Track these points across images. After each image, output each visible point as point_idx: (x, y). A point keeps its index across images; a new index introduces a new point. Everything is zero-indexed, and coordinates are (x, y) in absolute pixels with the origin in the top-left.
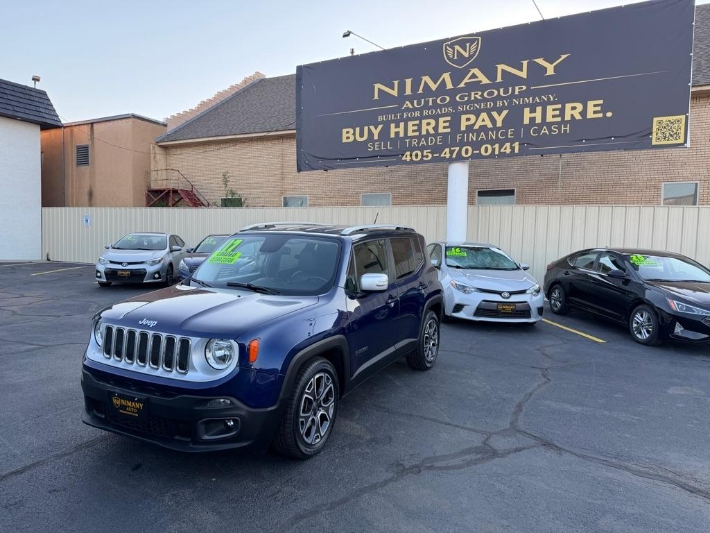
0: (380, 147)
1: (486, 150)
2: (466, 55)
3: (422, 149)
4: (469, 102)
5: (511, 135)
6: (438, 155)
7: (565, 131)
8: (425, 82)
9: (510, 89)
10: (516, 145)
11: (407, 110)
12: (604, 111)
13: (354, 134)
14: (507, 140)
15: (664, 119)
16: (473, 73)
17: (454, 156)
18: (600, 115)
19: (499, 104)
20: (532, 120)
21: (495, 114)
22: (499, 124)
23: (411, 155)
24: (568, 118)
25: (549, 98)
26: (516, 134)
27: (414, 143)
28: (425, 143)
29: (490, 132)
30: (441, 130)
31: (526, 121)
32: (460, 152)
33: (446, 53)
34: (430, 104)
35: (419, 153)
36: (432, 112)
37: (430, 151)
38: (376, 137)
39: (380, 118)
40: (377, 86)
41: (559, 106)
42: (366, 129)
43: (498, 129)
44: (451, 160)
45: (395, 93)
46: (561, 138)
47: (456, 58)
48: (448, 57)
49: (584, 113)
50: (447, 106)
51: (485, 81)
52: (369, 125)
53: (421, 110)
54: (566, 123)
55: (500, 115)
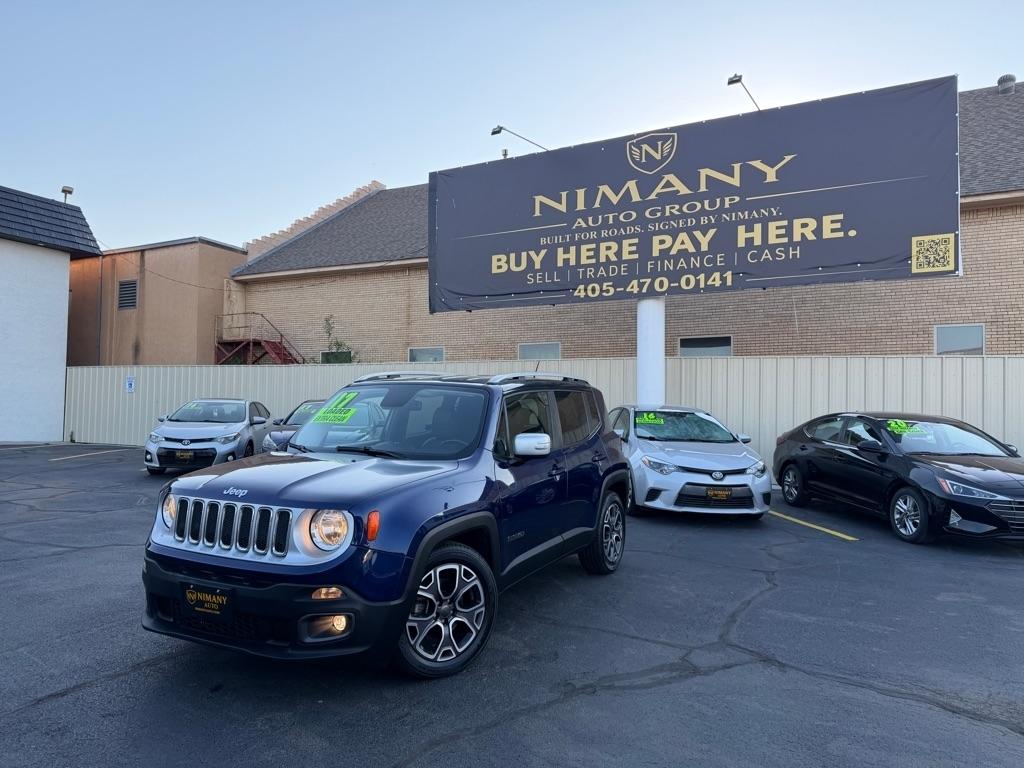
0: (543, 279)
1: (688, 282)
2: (658, 156)
3: (600, 282)
4: (663, 218)
5: (721, 262)
6: (622, 289)
7: (795, 255)
8: (603, 193)
9: (718, 200)
10: (729, 275)
11: (580, 229)
12: (845, 228)
13: (508, 262)
14: (716, 269)
15: (927, 238)
16: (668, 181)
17: (644, 290)
18: (841, 234)
19: (704, 220)
20: (749, 241)
21: (698, 234)
22: (704, 247)
23: (586, 290)
24: (797, 238)
25: (771, 213)
26: (728, 260)
27: (590, 273)
28: (604, 273)
29: (692, 259)
30: (626, 256)
31: (741, 243)
32: (652, 284)
33: (631, 154)
34: (611, 222)
35: (597, 287)
36: (613, 232)
37: (611, 283)
38: (538, 266)
39: (543, 241)
40: (539, 199)
41: (785, 223)
42: (524, 255)
43: (703, 255)
44: (641, 296)
45: (563, 208)
46: (789, 265)
47: (644, 161)
48: (633, 159)
49: (818, 231)
50: (633, 224)
51: (684, 190)
52: (527, 250)
53: (598, 230)
54: (795, 245)
55: (705, 236)
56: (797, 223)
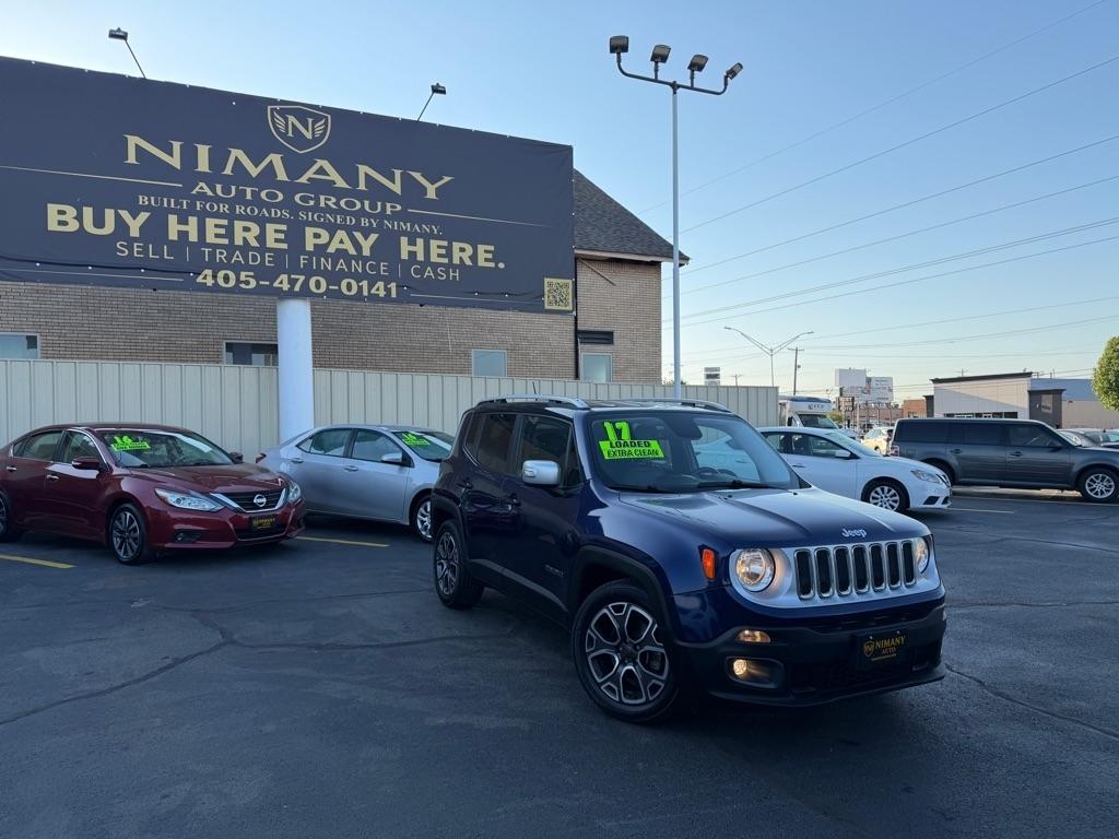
0: (145, 252)
1: (349, 287)
2: (309, 135)
3: (237, 268)
4: (316, 209)
6: (267, 283)
7: (454, 277)
8: (237, 159)
9: (379, 204)
10: (393, 286)
11: (202, 196)
12: (495, 260)
13: (79, 218)
14: (379, 277)
15: (554, 281)
16: (321, 167)
17: (297, 288)
18: (492, 265)
19: (364, 222)
20: (412, 254)
21: (358, 235)
22: (366, 252)
23: (215, 277)
24: (456, 261)
25: (431, 229)
26: (392, 269)
27: (221, 256)
28: (241, 259)
29: (353, 262)
30: (270, 243)
31: (404, 256)
32: (306, 283)
33: (274, 123)
34: (249, 197)
35: (232, 275)
36: (252, 211)
37: (252, 274)
38: (134, 233)
39: (142, 200)
40: (133, 141)
41: (445, 243)
42: (109, 214)
43: (365, 260)
44: (291, 295)
45: (175, 161)
46: (448, 286)
47: (290, 134)
48: (277, 129)
49: (474, 258)
50: (279, 206)
51: (341, 183)
52: (116, 207)
53: (232, 203)
54: (455, 267)
55: (366, 239)
56: (456, 246)
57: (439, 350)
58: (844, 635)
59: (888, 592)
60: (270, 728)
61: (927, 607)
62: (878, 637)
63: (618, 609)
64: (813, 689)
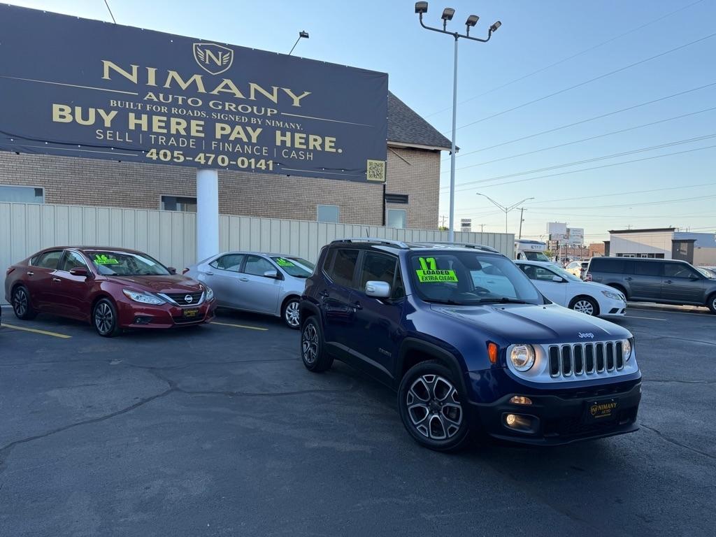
0: (114, 137)
1: (243, 162)
2: (219, 63)
3: (172, 149)
4: (223, 111)
5: (265, 153)
6: (191, 159)
7: (310, 158)
8: (173, 77)
9: (263, 109)
10: (271, 163)
11: (150, 101)
12: (336, 147)
13: (73, 113)
14: (261, 157)
15: (374, 162)
16: (227, 84)
17: (210, 163)
18: (334, 150)
19: (253, 121)
20: (283, 142)
21: (249, 129)
22: (254, 140)
23: (158, 154)
24: (311, 147)
25: (296, 126)
26: (270, 152)
27: (162, 140)
28: (175, 143)
29: (246, 146)
30: (193, 133)
31: (278, 143)
32: (215, 159)
33: (197, 54)
34: (180, 102)
35: (169, 153)
36: (182, 111)
37: (181, 152)
38: (108, 124)
39: (113, 103)
40: (107, 64)
41: (304, 136)
42: (92, 112)
43: (254, 145)
44: (207, 167)
45: (134, 78)
46: (306, 163)
47: (207, 62)
48: (198, 58)
49: (322, 145)
50: (200, 109)
51: (239, 95)
52: (96, 107)
53: (169, 106)
54: (310, 151)
55: (254, 132)
56: (312, 137)
57: (296, 205)
58: (579, 400)
59: (606, 374)
60: (208, 446)
61: (629, 384)
62: (600, 403)
63: (429, 379)
64: (556, 434)
